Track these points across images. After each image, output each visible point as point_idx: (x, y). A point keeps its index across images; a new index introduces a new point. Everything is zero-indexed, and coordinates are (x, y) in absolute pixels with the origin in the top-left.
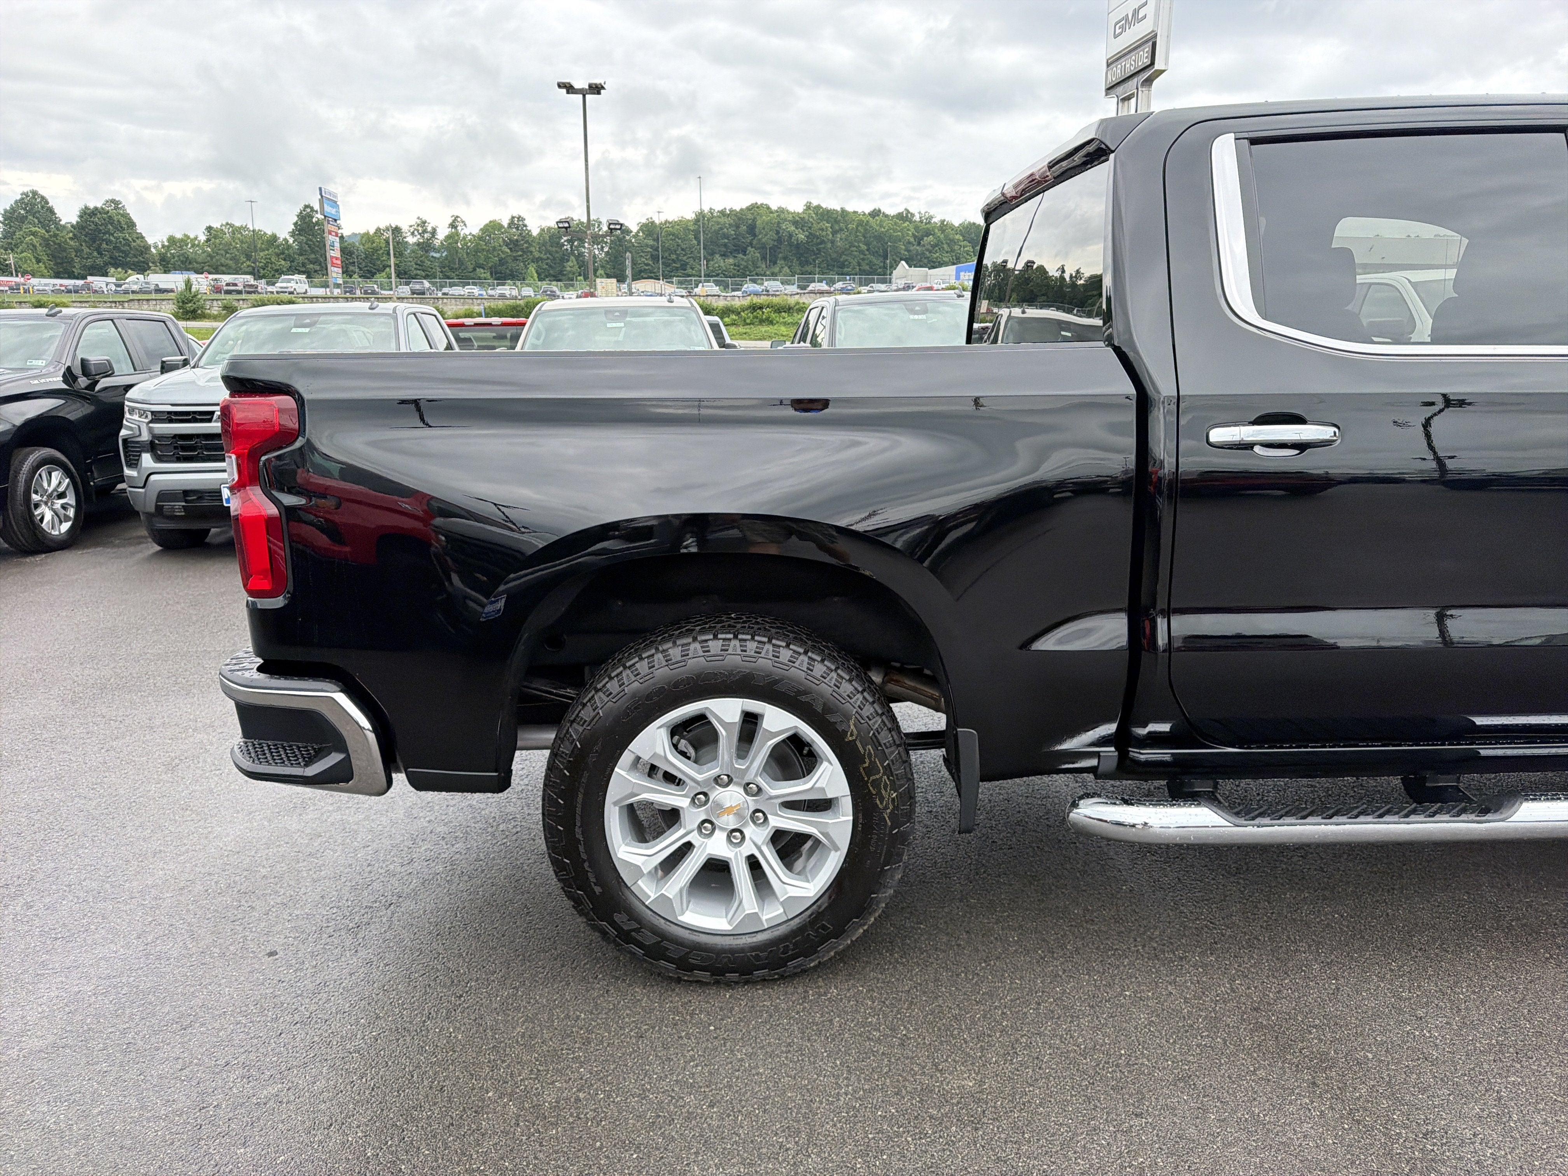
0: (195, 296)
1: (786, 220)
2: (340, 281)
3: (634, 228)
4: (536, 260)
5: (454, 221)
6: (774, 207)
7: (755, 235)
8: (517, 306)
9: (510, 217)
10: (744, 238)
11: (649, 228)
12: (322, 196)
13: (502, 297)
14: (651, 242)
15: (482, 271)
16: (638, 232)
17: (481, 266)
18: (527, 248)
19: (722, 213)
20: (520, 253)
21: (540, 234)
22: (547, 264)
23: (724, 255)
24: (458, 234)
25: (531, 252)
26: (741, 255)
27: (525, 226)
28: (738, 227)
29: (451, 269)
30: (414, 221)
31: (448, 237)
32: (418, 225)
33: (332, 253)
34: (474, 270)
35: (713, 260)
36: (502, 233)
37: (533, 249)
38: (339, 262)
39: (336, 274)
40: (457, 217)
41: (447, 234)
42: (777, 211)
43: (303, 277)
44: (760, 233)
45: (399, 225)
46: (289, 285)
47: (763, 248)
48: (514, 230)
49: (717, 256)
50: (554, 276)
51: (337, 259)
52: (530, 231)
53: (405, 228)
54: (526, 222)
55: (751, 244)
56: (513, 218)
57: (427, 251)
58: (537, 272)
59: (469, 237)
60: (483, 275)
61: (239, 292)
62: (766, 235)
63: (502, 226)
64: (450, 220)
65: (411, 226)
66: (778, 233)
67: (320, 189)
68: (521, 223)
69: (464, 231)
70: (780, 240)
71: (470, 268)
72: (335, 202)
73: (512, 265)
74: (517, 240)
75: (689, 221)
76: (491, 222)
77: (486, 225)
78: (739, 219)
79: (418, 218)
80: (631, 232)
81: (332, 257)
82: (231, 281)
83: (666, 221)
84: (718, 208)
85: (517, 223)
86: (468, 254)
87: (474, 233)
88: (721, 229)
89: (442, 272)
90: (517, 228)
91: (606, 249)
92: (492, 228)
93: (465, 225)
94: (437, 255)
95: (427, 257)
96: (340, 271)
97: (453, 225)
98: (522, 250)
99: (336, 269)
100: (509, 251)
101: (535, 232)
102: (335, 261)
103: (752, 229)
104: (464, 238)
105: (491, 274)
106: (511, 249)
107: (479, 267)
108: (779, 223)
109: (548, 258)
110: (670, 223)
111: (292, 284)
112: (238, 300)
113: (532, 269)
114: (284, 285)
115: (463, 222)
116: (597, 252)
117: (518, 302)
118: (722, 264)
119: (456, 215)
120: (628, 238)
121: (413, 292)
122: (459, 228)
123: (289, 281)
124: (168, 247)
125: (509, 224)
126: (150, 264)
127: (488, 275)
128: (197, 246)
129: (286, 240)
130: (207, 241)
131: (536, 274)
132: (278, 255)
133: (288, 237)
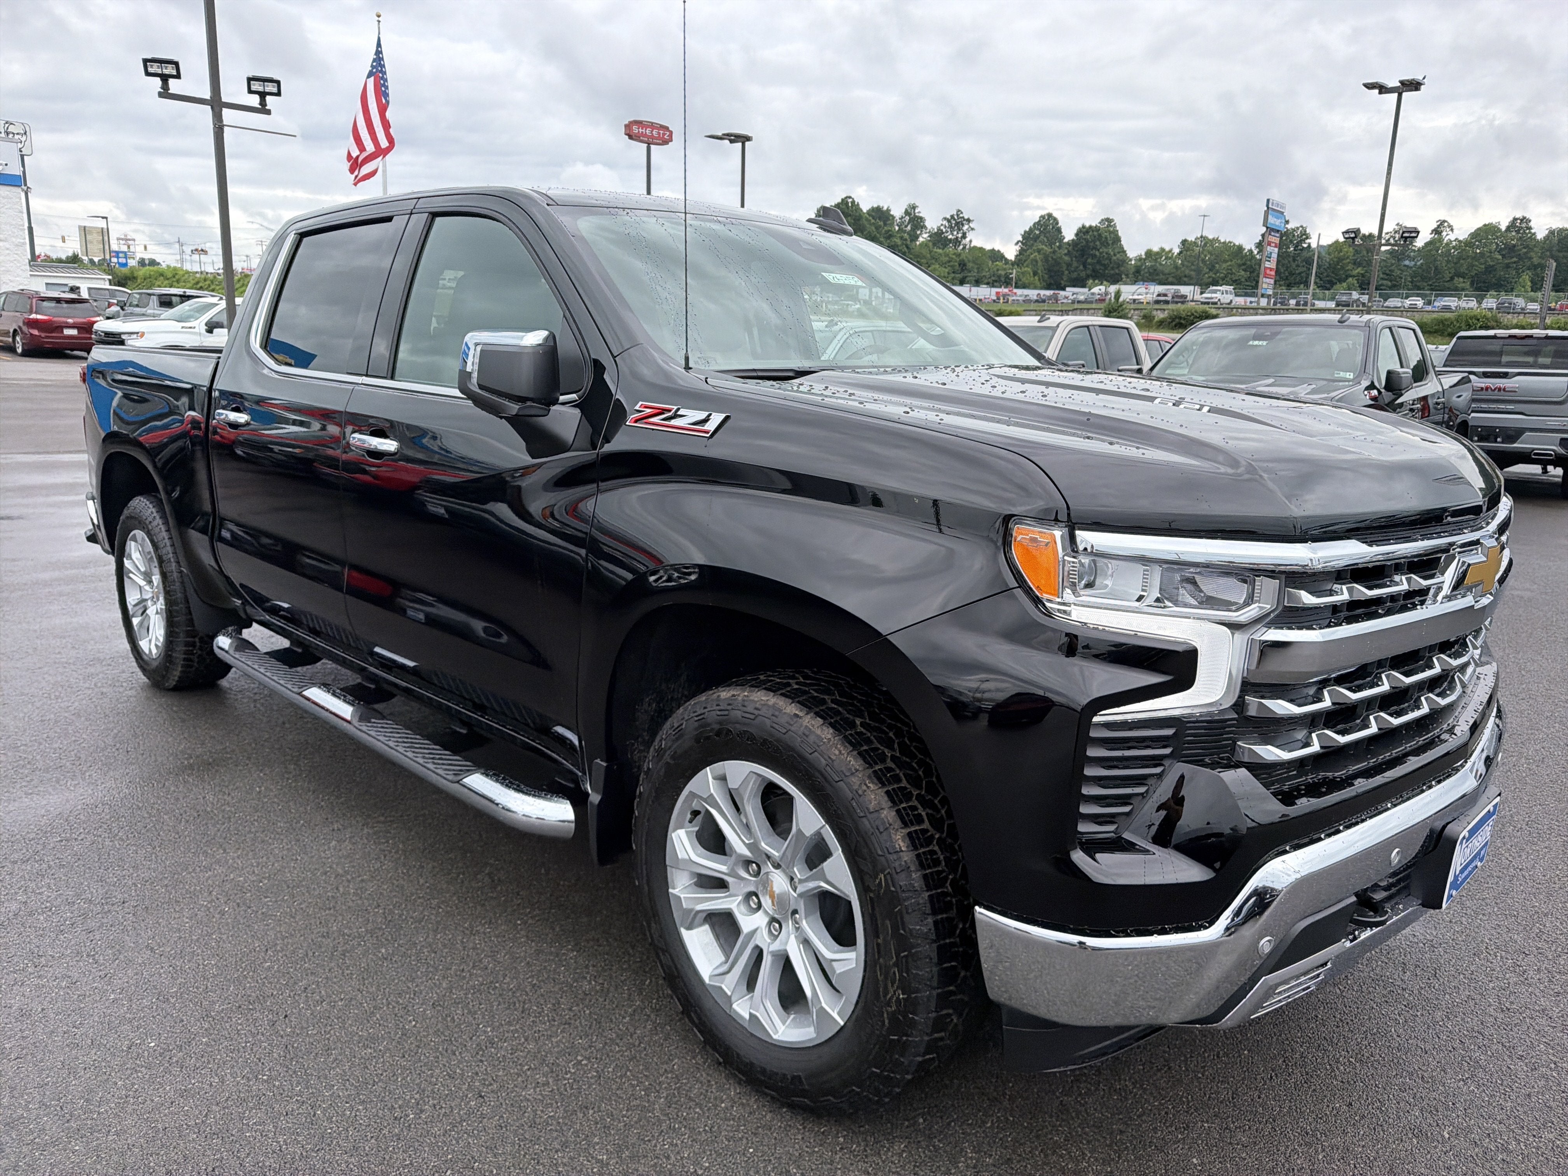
2: (1270, 292)
5: (1439, 226)
8: (1446, 320)
9: (1511, 219)
12: (1268, 208)
15: (1461, 280)
17: (1461, 275)
18: (1526, 253)
20: (1515, 259)
21: (1547, 238)
24: (1440, 240)
25: (1530, 258)
27: (1530, 228)
29: (1423, 279)
31: (1427, 244)
32: (1396, 232)
33: (1267, 265)
34: (1452, 279)
36: (1497, 238)
37: (1532, 254)
38: (1273, 273)
39: (1267, 284)
40: (1445, 221)
41: (1428, 240)
43: (1230, 288)
48: (1514, 234)
51: (1271, 269)
52: (1534, 234)
54: (1532, 224)
56: (1516, 219)
57: (1400, 261)
58: (1532, 282)
59: (1454, 243)
61: (1167, 302)
63: (1499, 230)
64: (1435, 226)
67: (1268, 200)
68: (1524, 225)
69: (1449, 236)
71: (1447, 276)
72: (1282, 213)
73: (1501, 272)
74: (1514, 246)
76: (1485, 225)
77: (1479, 229)
79: (1398, 224)
81: (1266, 268)
85: (1520, 226)
86: (1448, 262)
87: (1461, 238)
89: (1412, 281)
90: (1518, 232)
92: (1487, 232)
93: (1452, 230)
94: (1411, 264)
95: (1399, 266)
96: (1272, 281)
97: (1437, 231)
99: (1268, 280)
100: (1500, 257)
101: (1540, 235)
102: (1268, 272)
104: (1447, 244)
105: (1472, 284)
106: (1504, 255)
107: (1458, 276)
111: (1218, 295)
113: (1526, 278)
114: (1209, 295)
115: (1450, 227)
119: (1442, 219)
121: (1339, 304)
122: (1444, 234)
123: (1215, 292)
124: (1145, 260)
125: (1508, 229)
126: (1123, 276)
127: (1467, 285)
128: (1170, 258)
129: (1251, 251)
130: (1181, 252)
131: (1529, 284)
132: (1240, 266)
133: (1253, 248)
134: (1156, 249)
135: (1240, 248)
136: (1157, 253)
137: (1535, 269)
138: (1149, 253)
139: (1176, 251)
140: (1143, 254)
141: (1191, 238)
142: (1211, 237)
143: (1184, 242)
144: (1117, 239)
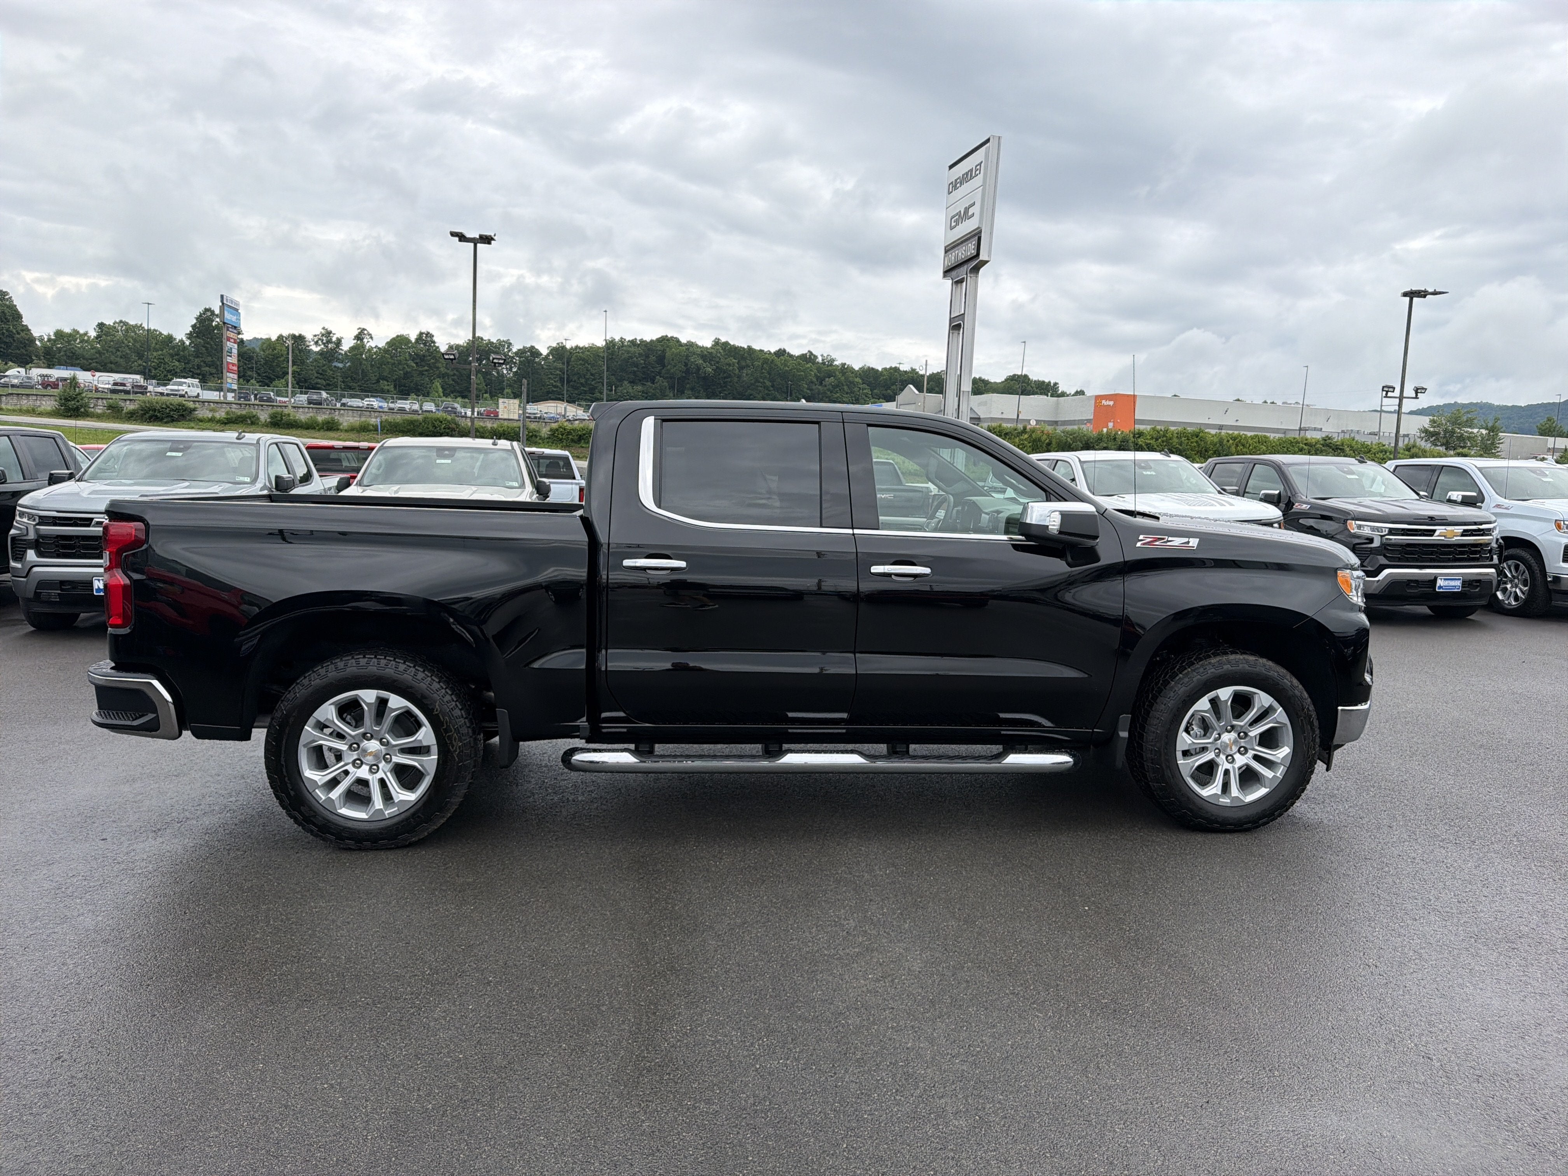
0: (80, 394)
1: (694, 354)
2: (235, 387)
3: (544, 352)
4: (443, 376)
5: (360, 333)
6: (684, 340)
7: (664, 366)
9: (418, 333)
10: (653, 368)
11: (559, 352)
12: (223, 304)
13: (402, 410)
14: (560, 365)
15: (386, 383)
16: (548, 355)
17: (385, 379)
18: (433, 363)
19: (633, 342)
20: (426, 368)
21: (448, 352)
22: (453, 380)
23: (632, 382)
24: (363, 346)
25: (438, 368)
26: (649, 383)
27: (434, 342)
28: (647, 357)
29: (353, 379)
30: (318, 331)
31: (352, 349)
32: (323, 335)
33: (229, 359)
34: (378, 381)
35: (621, 386)
36: (409, 348)
37: (440, 365)
38: (235, 368)
39: (231, 379)
40: (364, 329)
41: (352, 345)
42: (686, 345)
43: (196, 381)
44: (669, 364)
45: (303, 334)
46: (180, 388)
47: (671, 378)
48: (422, 346)
49: (626, 382)
50: (458, 392)
51: (233, 365)
52: (438, 347)
53: (309, 336)
54: (435, 339)
55: (659, 373)
56: (421, 334)
57: (330, 361)
58: (442, 387)
59: (375, 350)
60: (386, 387)
61: (127, 392)
62: (675, 366)
63: (409, 341)
64: (356, 332)
65: (315, 336)
66: (686, 365)
67: (222, 296)
68: (429, 339)
69: (370, 344)
70: (687, 372)
71: (374, 379)
72: (237, 310)
73: (417, 379)
74: (424, 356)
75: (599, 348)
76: (398, 336)
77: (394, 339)
78: (649, 349)
79: (323, 328)
80: (541, 354)
81: (228, 363)
82: (119, 381)
83: (577, 347)
84: (629, 338)
85: (425, 339)
86: (372, 366)
87: (380, 346)
88: (631, 357)
89: (343, 382)
90: (425, 344)
91: (515, 370)
92: (399, 342)
93: (371, 338)
94: (341, 365)
95: (330, 367)
96: (236, 377)
97: (359, 337)
98: (429, 365)
99: (231, 375)
100: (414, 365)
101: (443, 349)
102: (231, 367)
103: (661, 359)
104: (369, 350)
105: (395, 386)
106: (416, 363)
107: (383, 379)
108: (687, 356)
109: (454, 375)
110: (580, 348)
111: (184, 388)
112: (125, 400)
113: (437, 384)
114: (176, 387)
115: (370, 335)
116: (505, 372)
117: (415, 417)
118: (631, 390)
119: (362, 327)
120: (537, 360)
121: (310, 402)
122: (365, 340)
123: (181, 384)
124: (55, 341)
125: (417, 340)
126: (34, 358)
127: (391, 388)
128: (87, 341)
129: (182, 341)
130: (97, 337)
131: (441, 389)
132: (172, 356)
133: (184, 339)
134: (67, 330)
135: (170, 338)
136: (70, 335)
137: (443, 378)
138: (59, 334)
139: (93, 334)
140: (52, 334)
141: (109, 322)
142: (132, 323)
143: (101, 326)
144: (18, 316)
